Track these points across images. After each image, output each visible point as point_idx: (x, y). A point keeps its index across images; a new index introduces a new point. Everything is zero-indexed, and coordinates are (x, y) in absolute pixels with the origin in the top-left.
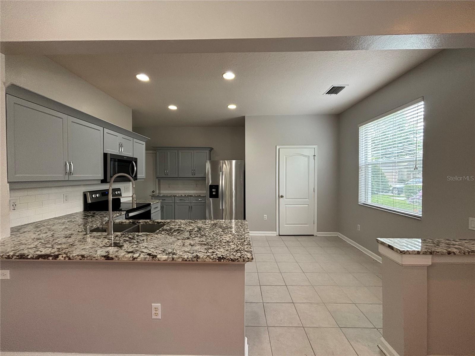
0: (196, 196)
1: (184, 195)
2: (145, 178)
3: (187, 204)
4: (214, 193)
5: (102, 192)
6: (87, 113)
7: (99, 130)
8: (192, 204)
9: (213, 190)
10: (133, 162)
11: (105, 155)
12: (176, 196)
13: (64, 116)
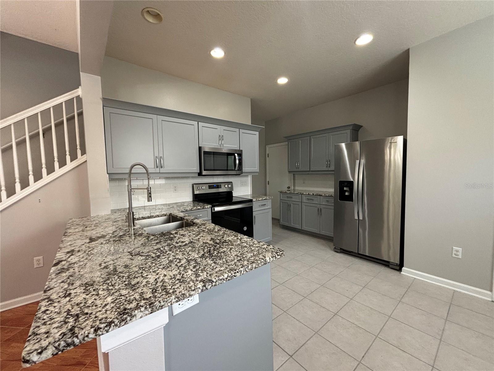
0: (327, 196)
1: (311, 194)
2: (258, 171)
3: (316, 205)
4: (347, 194)
5: (209, 185)
6: (182, 112)
7: (193, 125)
8: (322, 207)
9: (345, 189)
10: (236, 155)
11: (200, 148)
12: (303, 194)
13: (154, 117)
